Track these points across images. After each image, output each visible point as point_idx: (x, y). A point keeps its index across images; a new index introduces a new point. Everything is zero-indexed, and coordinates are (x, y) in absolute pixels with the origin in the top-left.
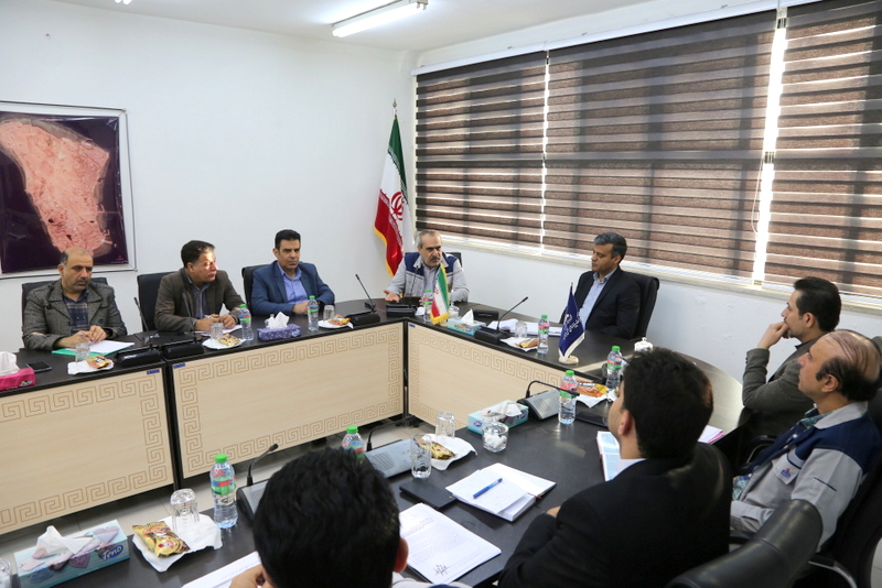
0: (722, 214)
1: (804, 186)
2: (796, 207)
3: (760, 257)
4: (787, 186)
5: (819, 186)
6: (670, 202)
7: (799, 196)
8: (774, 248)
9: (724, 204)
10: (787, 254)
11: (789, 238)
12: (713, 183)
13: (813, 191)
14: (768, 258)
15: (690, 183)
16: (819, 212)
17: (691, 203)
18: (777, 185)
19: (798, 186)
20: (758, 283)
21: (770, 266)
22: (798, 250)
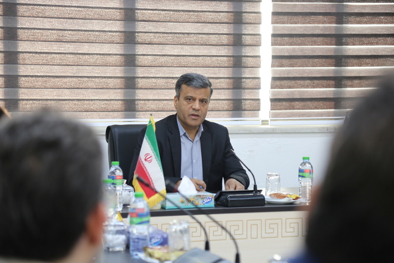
0: (214, 51)
1: (300, 18)
2: (294, 39)
3: (265, 94)
4: (285, 18)
5: (313, 17)
6: (161, 40)
7: (295, 28)
8: (278, 83)
9: (214, 39)
10: (290, 87)
11: (289, 72)
12: (210, 17)
13: (309, 23)
14: (273, 94)
15: (185, 16)
16: (315, 43)
17: (187, 39)
18: (276, 17)
19: (295, 18)
20: (264, 122)
21: (276, 101)
22: (299, 82)
